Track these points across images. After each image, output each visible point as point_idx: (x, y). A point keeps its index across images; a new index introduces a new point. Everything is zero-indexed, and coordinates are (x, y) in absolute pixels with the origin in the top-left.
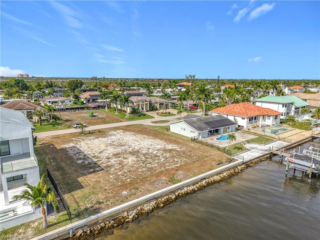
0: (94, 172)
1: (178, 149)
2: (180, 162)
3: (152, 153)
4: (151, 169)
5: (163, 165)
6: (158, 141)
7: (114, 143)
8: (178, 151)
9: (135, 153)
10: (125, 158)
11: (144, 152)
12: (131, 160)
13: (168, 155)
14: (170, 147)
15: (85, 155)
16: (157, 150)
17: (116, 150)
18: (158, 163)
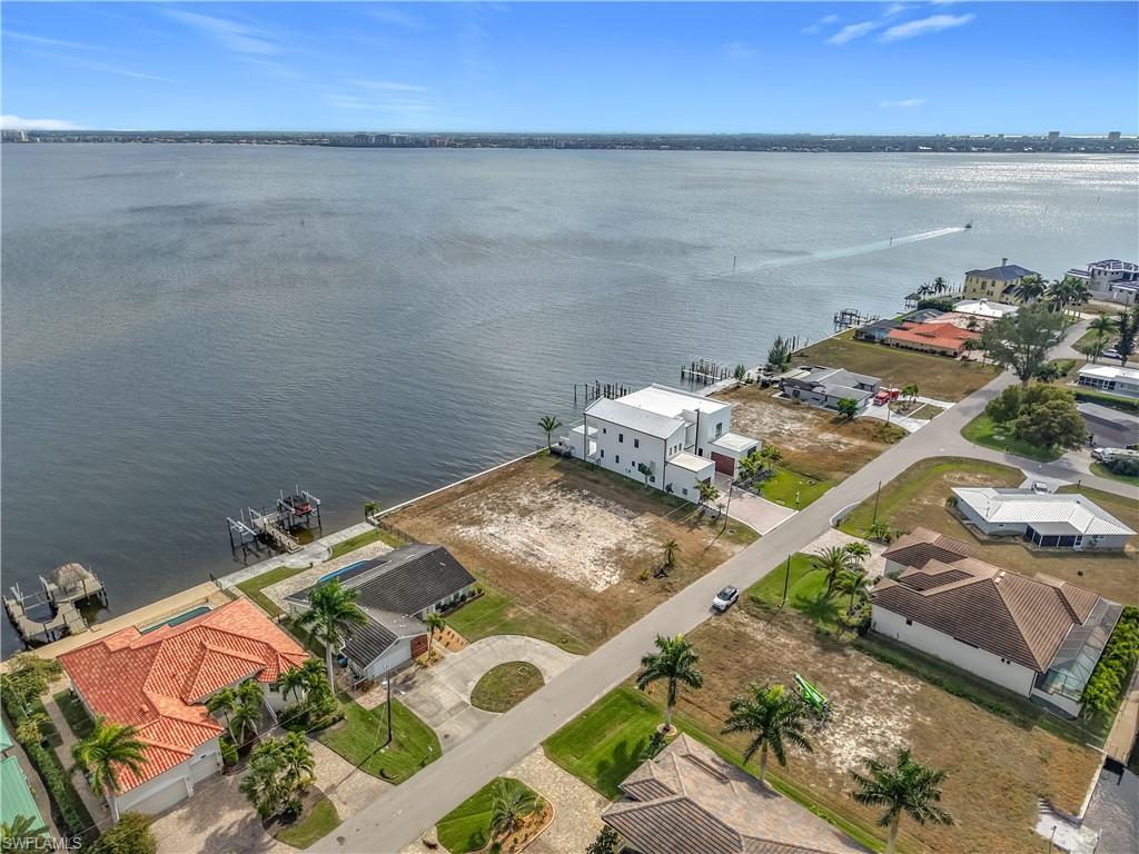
0: (555, 482)
1: (458, 527)
2: (460, 503)
3: (500, 514)
4: (494, 491)
5: (481, 496)
6: (498, 548)
7: (573, 533)
8: (460, 523)
9: (525, 512)
10: (533, 502)
11: (511, 515)
12: (525, 500)
13: (476, 513)
14: (473, 531)
15: (591, 502)
16: (491, 521)
17: (557, 515)
18: (488, 498)
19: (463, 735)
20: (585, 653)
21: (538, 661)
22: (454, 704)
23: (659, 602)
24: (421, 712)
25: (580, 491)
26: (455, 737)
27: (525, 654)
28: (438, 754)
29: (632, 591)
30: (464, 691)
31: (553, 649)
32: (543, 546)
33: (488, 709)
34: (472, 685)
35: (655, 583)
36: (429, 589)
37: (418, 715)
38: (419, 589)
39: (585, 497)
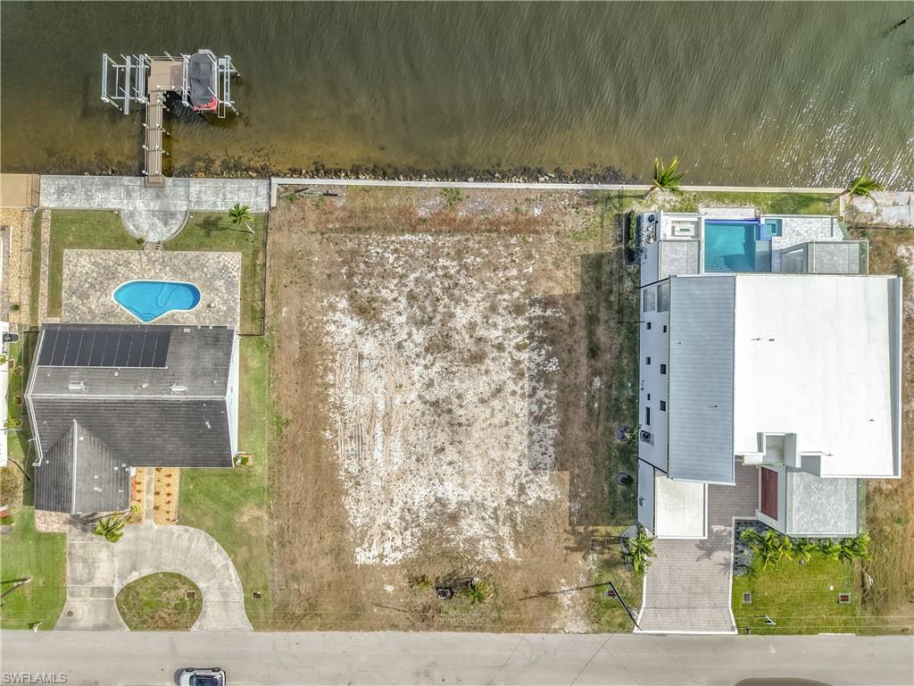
5: (431, 252)
6: (339, 392)
7: (440, 440)
8: (352, 297)
10: (473, 327)
12: (466, 315)
14: (349, 328)
15: (533, 394)
16: (386, 328)
19: (82, 624)
20: (257, 627)
21: (211, 597)
22: (103, 585)
23: (394, 627)
24: (73, 571)
25: (549, 356)
26: (75, 621)
27: (209, 580)
28: (49, 626)
29: (390, 589)
30: (122, 577)
31: (238, 596)
32: (387, 432)
33: (123, 614)
34: (135, 576)
35: (427, 595)
36: (170, 447)
37: (68, 574)
38: (158, 441)
39: (542, 376)
